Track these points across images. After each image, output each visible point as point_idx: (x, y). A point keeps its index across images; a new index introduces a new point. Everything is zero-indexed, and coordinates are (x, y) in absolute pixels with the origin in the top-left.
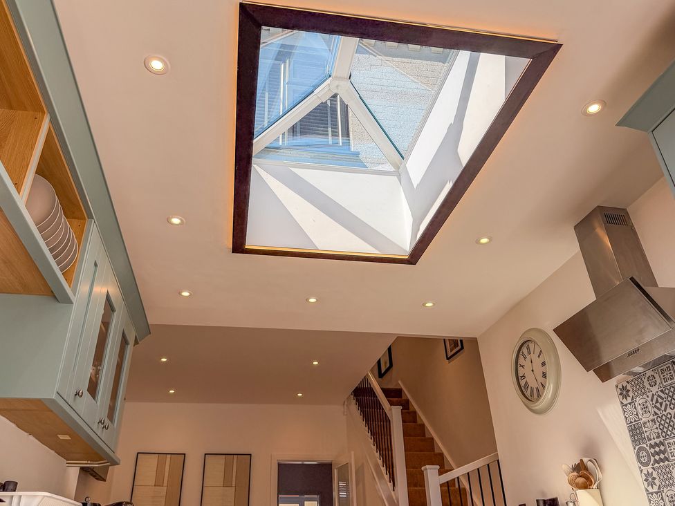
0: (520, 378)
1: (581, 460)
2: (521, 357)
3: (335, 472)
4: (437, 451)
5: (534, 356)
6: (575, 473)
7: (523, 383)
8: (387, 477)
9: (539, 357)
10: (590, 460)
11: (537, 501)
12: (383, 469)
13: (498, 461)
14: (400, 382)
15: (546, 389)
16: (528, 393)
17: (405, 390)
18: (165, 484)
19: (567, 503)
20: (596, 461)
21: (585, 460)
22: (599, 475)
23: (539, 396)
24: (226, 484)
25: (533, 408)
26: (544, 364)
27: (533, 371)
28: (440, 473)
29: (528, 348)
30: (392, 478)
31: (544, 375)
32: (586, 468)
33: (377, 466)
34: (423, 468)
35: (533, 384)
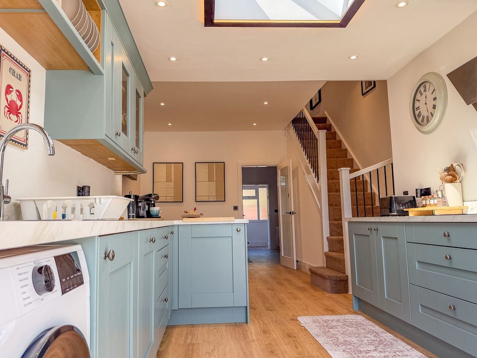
0: (415, 109)
1: (452, 165)
2: (418, 94)
3: (279, 172)
4: (349, 157)
5: (428, 93)
6: (446, 173)
7: (417, 112)
8: (314, 175)
9: (432, 94)
10: (458, 165)
11: (416, 190)
12: (311, 170)
13: (392, 164)
14: (326, 112)
15: (434, 117)
16: (420, 120)
17: (329, 117)
18: (173, 180)
19: (437, 191)
20: (462, 165)
21: (455, 165)
22: (463, 174)
23: (428, 121)
24: (210, 179)
25: (422, 130)
26: (435, 99)
27: (426, 104)
28: (351, 172)
29: (425, 87)
30: (317, 175)
31: (434, 107)
32: (454, 170)
33: (307, 168)
34: (339, 170)
35: (424, 113)
